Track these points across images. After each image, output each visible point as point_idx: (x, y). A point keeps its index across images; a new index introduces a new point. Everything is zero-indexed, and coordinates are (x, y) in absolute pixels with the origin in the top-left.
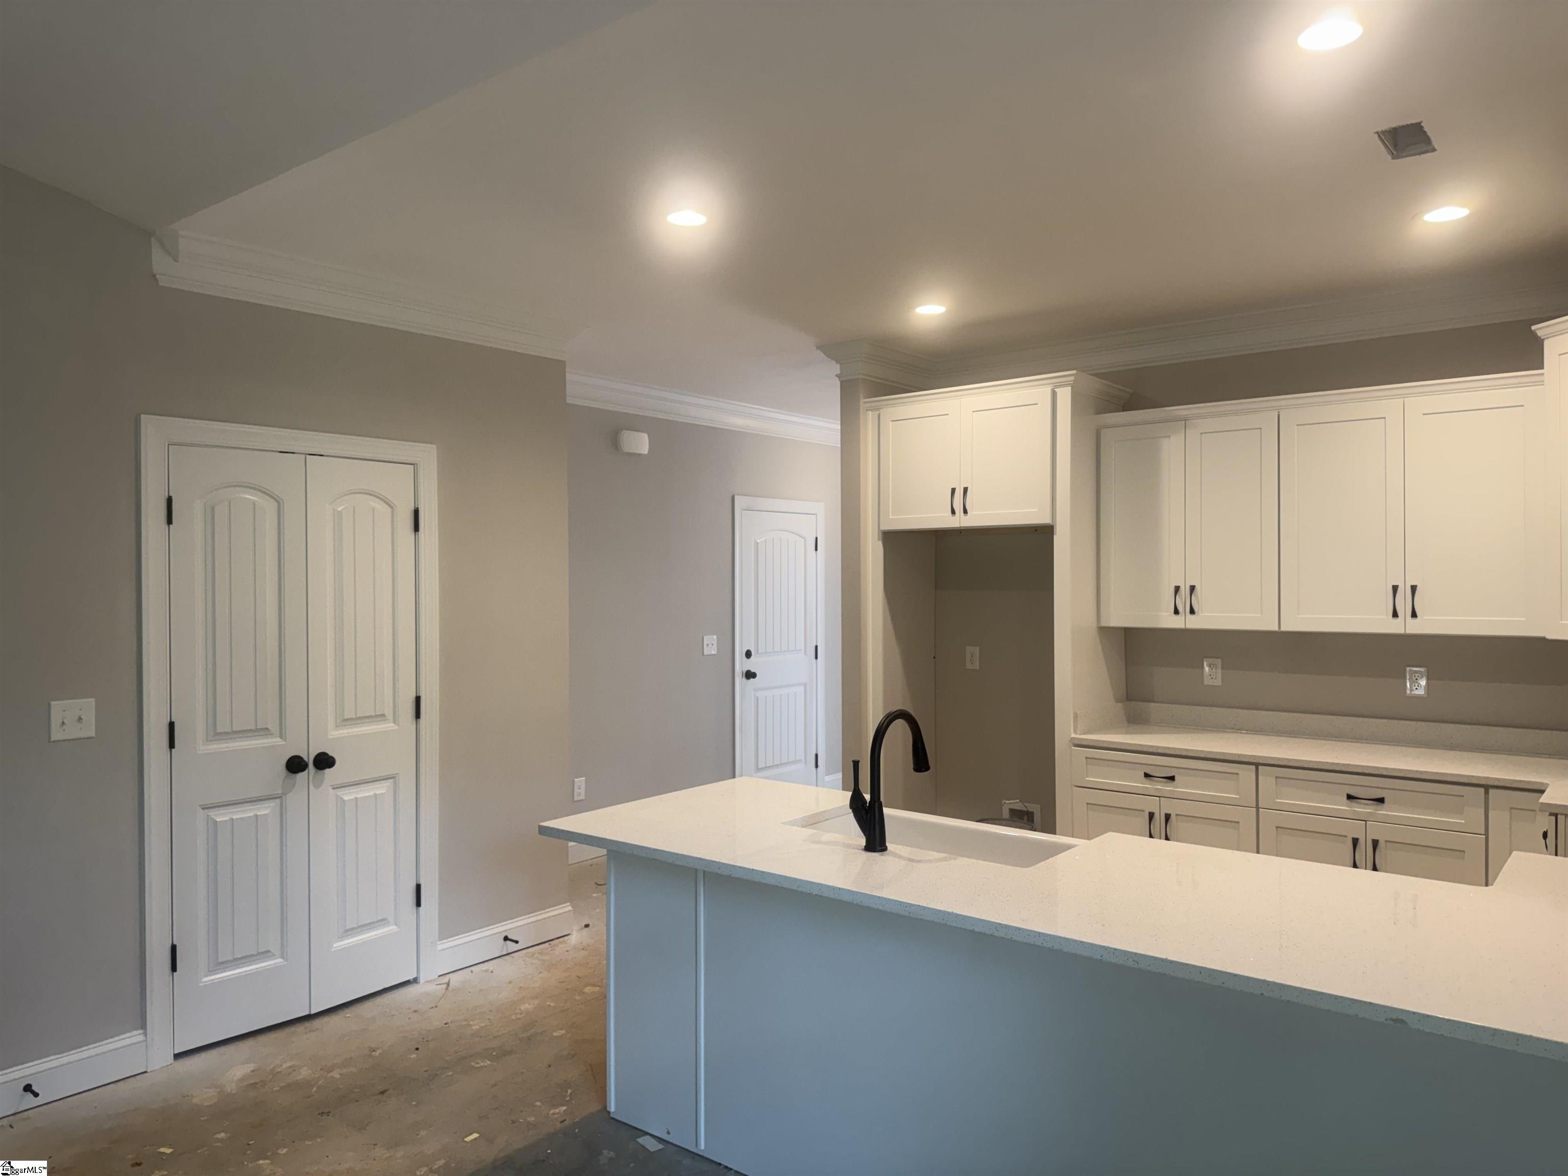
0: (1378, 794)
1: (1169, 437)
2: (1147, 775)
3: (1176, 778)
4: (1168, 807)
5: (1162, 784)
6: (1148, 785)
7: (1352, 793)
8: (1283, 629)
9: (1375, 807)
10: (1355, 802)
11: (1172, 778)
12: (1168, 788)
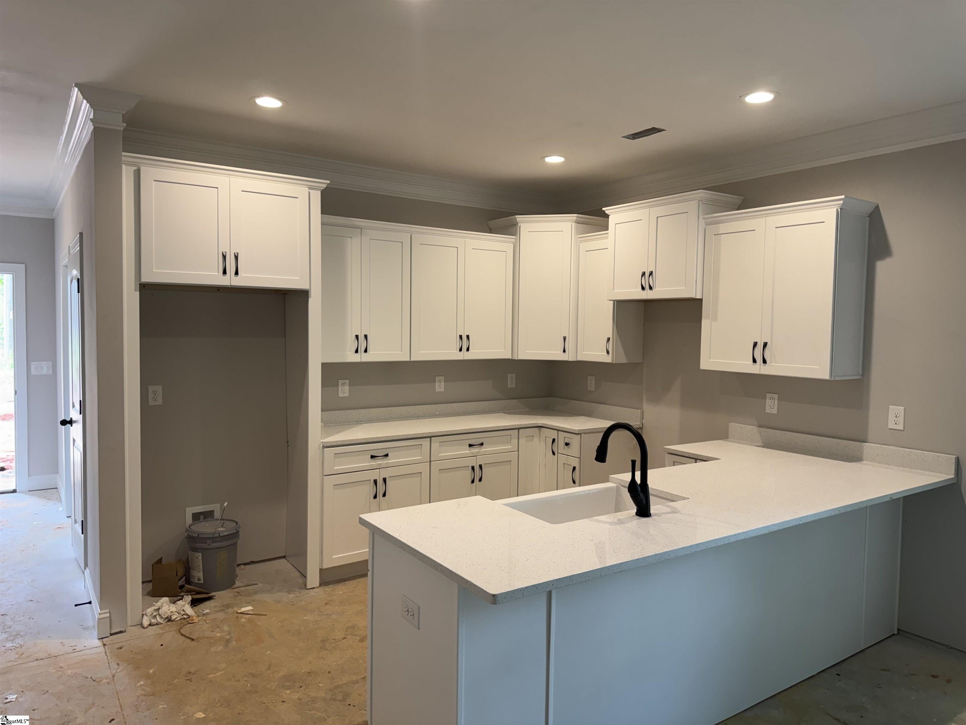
0: (480, 441)
1: (352, 238)
2: (372, 457)
3: (389, 455)
4: (385, 473)
5: (381, 460)
6: (374, 463)
7: (471, 443)
8: (412, 360)
9: (479, 448)
10: (472, 448)
11: (387, 455)
12: (384, 462)
